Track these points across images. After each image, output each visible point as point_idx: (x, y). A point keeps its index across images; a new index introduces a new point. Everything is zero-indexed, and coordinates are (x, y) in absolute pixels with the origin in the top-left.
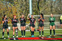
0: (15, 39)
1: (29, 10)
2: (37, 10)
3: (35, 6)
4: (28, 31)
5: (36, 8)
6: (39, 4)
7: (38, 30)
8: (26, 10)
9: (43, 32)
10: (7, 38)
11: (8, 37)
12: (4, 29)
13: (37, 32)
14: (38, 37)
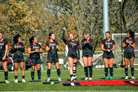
0: (73, 84)
1: (102, 23)
2: (119, 22)
3: (116, 14)
4: (100, 66)
5: (117, 18)
6: (125, 9)
7: (122, 66)
8: (96, 22)
9: (132, 69)
10: (56, 82)
11: (60, 79)
12: (49, 64)
13: (121, 69)
14: (123, 80)
